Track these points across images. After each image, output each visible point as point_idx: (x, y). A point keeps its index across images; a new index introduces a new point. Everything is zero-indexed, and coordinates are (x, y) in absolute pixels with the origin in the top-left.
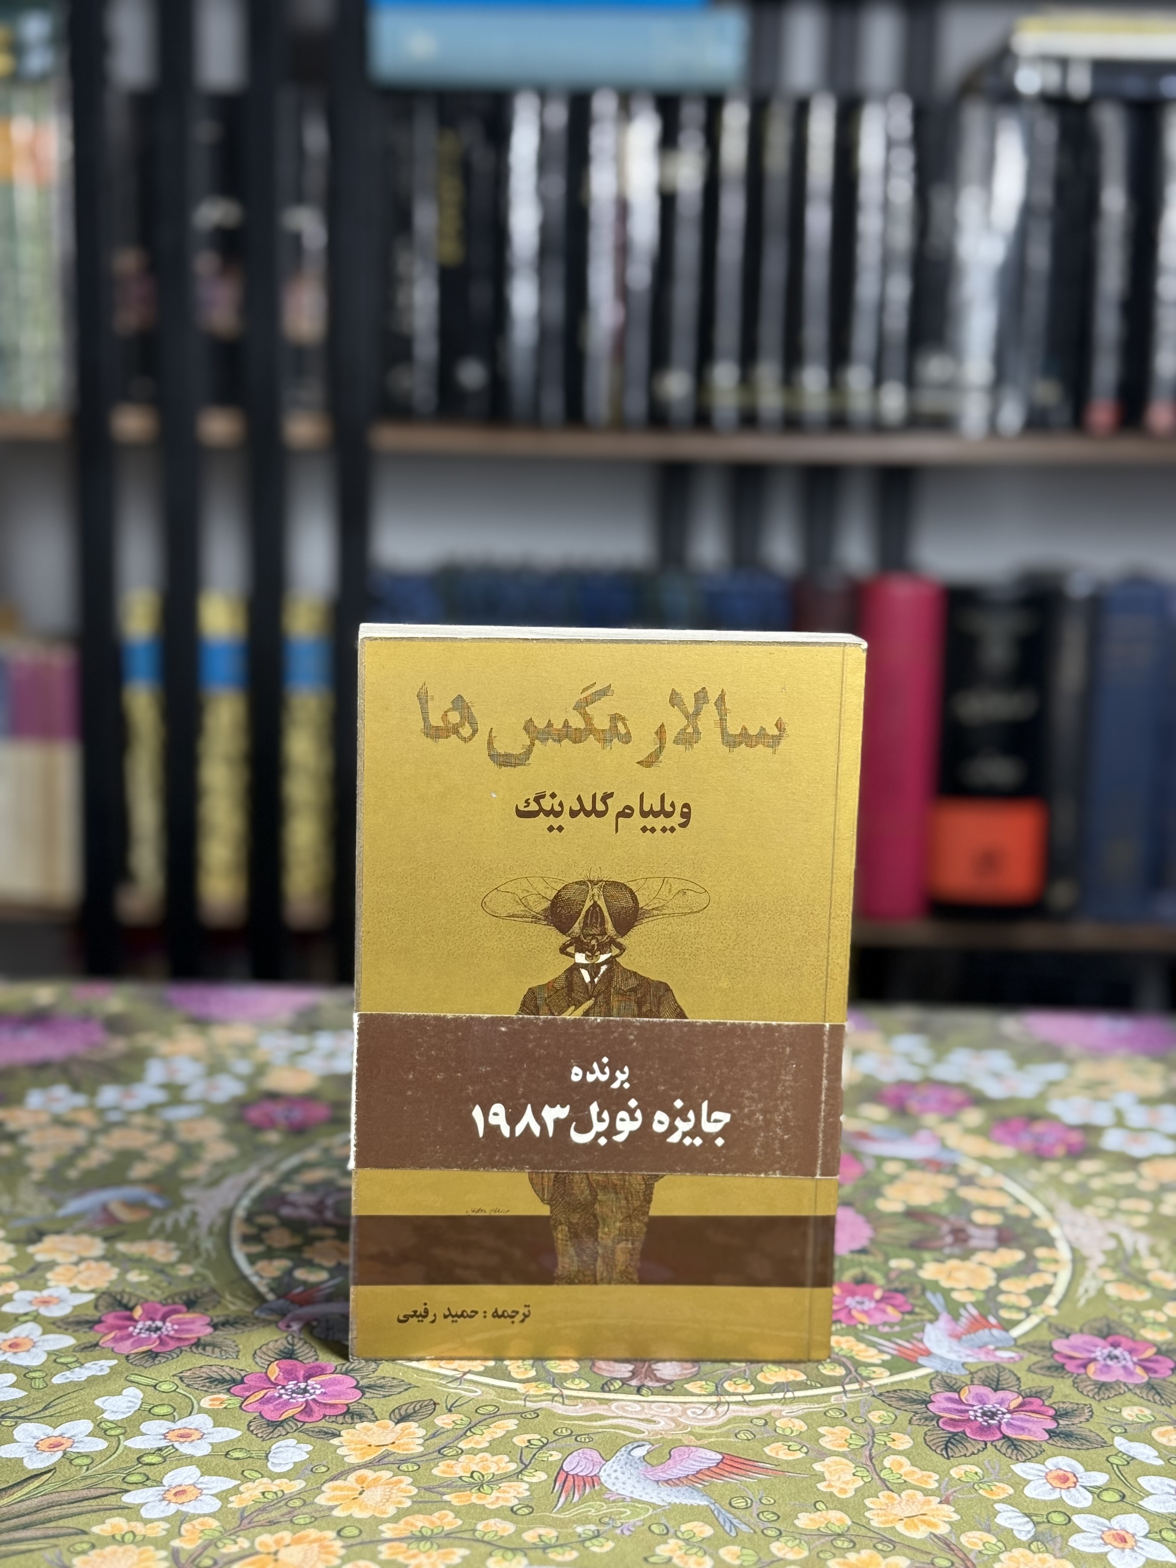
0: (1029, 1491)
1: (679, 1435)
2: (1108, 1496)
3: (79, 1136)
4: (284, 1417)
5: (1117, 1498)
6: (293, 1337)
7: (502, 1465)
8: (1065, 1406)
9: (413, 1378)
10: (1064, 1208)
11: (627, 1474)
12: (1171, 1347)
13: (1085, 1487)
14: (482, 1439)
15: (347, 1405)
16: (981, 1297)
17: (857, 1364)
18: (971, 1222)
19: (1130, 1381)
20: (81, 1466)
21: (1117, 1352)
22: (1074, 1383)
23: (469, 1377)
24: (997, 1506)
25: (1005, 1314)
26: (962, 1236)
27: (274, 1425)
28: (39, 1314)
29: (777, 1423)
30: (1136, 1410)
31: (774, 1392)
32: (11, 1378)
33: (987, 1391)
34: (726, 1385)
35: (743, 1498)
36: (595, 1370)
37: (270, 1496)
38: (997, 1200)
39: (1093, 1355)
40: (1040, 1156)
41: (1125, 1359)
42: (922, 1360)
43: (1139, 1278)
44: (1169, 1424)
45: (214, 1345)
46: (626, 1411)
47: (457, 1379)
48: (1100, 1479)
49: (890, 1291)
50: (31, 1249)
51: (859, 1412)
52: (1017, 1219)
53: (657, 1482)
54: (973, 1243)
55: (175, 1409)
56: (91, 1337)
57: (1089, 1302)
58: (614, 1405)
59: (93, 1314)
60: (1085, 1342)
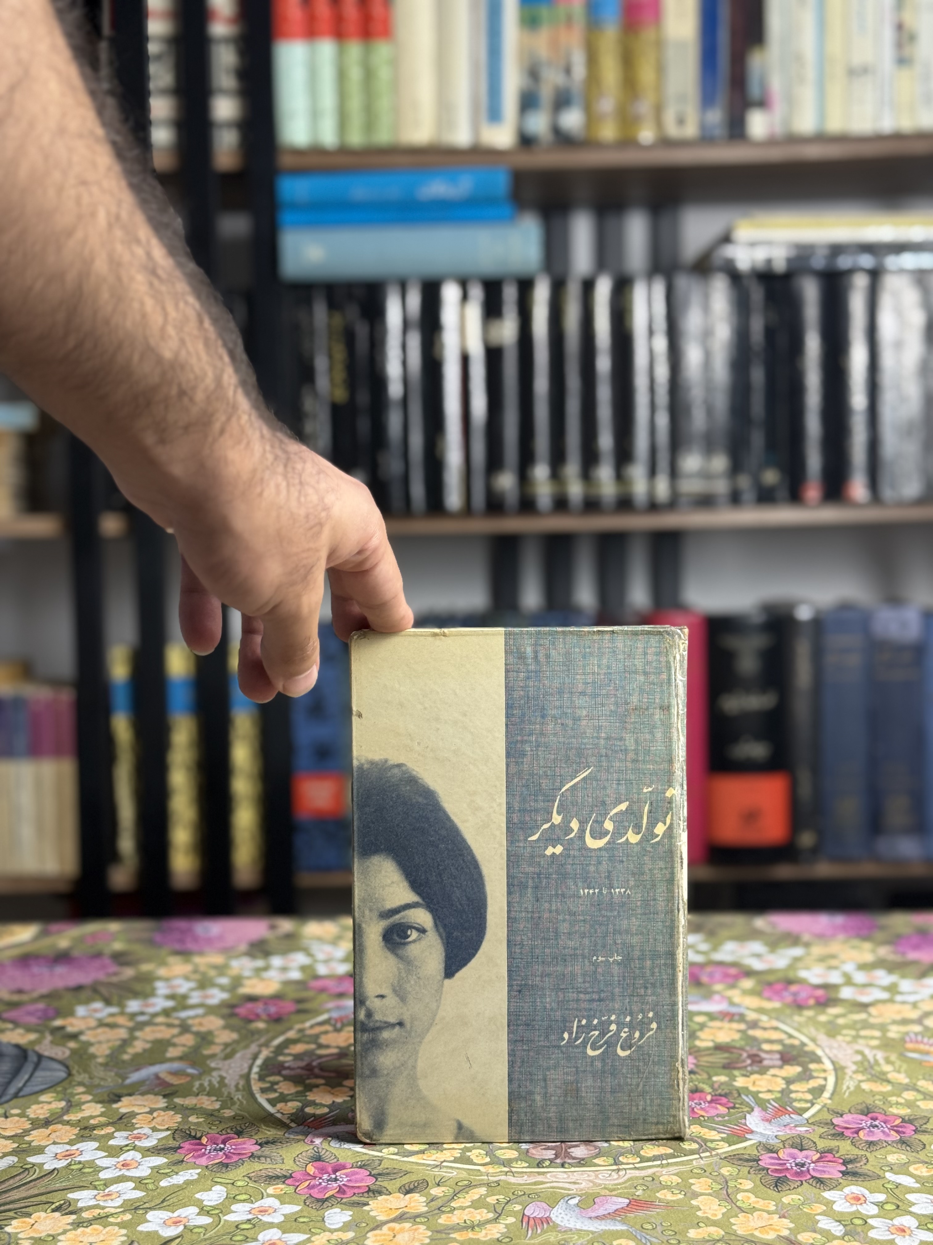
0: (836, 1207)
1: (597, 1190)
2: (888, 1207)
3: (123, 1033)
4: (327, 1196)
5: (894, 1207)
6: (318, 1148)
7: (484, 1215)
8: (849, 1157)
9: (408, 1168)
10: (822, 1038)
11: (569, 1215)
12: (912, 1118)
13: (872, 1203)
14: (465, 1200)
15: (368, 1186)
16: (779, 1095)
17: (705, 1141)
18: (761, 1050)
19: (889, 1139)
20: (200, 1233)
21: (877, 1123)
22: (852, 1142)
23: (445, 1164)
24: (817, 1217)
25: (796, 1104)
26: (757, 1059)
27: (324, 1201)
28: (136, 1145)
29: (661, 1179)
30: (896, 1156)
31: (654, 1161)
32: (131, 1185)
33: (796, 1151)
34: (621, 1159)
35: (649, 1223)
36: (530, 1155)
37: (333, 1242)
38: (775, 1035)
39: (861, 1126)
40: (799, 1006)
41: (882, 1127)
42: (748, 1136)
43: (882, 1078)
44: (919, 1163)
45: (266, 1157)
46: (557, 1178)
47: (437, 1166)
48: (881, 1197)
49: (716, 1095)
50: (115, 1106)
51: (713, 1169)
52: (793, 1046)
53: (590, 1218)
54: (766, 1063)
55: (251, 1196)
56: (177, 1156)
57: (850, 1093)
58: (548, 1175)
59: (172, 1143)
60: (853, 1118)
